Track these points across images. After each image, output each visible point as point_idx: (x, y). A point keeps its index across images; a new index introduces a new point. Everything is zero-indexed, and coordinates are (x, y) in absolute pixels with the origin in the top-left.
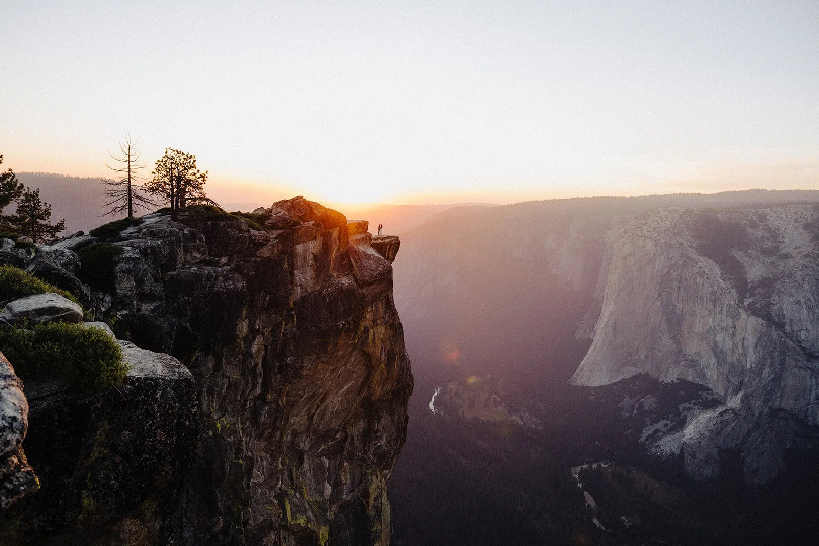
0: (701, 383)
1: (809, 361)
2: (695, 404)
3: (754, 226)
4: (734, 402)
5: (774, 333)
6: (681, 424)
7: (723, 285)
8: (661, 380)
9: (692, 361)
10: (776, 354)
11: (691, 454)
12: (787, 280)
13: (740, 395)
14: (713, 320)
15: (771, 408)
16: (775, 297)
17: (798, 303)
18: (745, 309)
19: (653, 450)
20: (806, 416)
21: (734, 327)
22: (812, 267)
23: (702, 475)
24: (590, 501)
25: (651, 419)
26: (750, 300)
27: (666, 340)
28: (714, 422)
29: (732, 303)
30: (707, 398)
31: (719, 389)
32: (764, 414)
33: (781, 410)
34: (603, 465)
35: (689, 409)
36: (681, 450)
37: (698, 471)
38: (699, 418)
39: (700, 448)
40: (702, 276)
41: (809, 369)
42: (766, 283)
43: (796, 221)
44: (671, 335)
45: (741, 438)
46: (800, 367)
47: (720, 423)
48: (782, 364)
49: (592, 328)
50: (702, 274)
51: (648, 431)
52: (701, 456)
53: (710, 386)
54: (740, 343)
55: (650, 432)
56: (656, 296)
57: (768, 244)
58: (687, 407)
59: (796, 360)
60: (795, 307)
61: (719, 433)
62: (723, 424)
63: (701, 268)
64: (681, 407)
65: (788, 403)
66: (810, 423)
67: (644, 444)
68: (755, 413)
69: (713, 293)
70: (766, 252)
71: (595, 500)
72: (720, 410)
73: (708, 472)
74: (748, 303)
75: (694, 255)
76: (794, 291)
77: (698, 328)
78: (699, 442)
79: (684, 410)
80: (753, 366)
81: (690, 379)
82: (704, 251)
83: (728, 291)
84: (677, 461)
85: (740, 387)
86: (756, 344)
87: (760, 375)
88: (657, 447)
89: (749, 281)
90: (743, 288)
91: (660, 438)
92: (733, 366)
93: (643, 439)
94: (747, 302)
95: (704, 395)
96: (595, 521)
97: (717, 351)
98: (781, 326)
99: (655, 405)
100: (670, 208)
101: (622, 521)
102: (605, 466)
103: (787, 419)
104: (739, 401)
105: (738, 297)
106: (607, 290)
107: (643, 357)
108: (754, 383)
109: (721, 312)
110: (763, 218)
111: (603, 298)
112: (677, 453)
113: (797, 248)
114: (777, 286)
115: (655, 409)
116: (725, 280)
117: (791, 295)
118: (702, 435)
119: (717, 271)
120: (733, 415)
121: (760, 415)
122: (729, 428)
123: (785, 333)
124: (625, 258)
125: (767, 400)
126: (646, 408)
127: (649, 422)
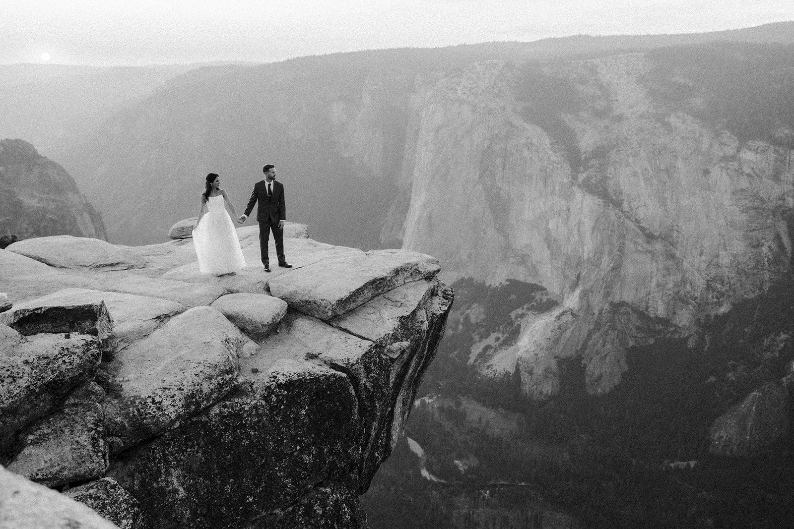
0: (533, 282)
1: (648, 242)
2: (528, 309)
3: (583, 81)
4: (572, 301)
5: (613, 213)
6: (514, 334)
7: (554, 158)
8: (488, 284)
9: (523, 256)
10: (615, 239)
11: (528, 369)
12: (622, 147)
13: (578, 292)
14: (545, 203)
15: (611, 303)
16: (611, 170)
17: (635, 174)
18: (579, 186)
19: (485, 372)
20: (647, 308)
21: (569, 210)
22: (648, 129)
23: (541, 393)
24: (415, 447)
25: (479, 334)
26: (585, 175)
27: (491, 232)
28: (552, 328)
29: (565, 180)
30: (541, 300)
31: (553, 287)
32: (604, 311)
33: (622, 304)
34: (427, 401)
35: (522, 316)
36: (516, 367)
37: (537, 389)
38: (534, 325)
39: (537, 361)
40: (529, 149)
41: (650, 252)
42: (601, 153)
43: (629, 74)
44: (497, 227)
45: (581, 343)
46: (640, 251)
47: (558, 329)
48: (621, 250)
49: (401, 227)
50: (529, 146)
51: (476, 350)
52: (539, 371)
53: (544, 285)
54: (576, 228)
55: (480, 350)
56: (477, 177)
57: (600, 104)
58: (520, 313)
59: (635, 243)
60: (632, 179)
61: (557, 341)
62: (562, 329)
63: (527, 138)
64: (513, 315)
65: (629, 296)
66: (652, 316)
67: (474, 366)
68: (595, 311)
69: (543, 170)
70: (600, 114)
71: (422, 445)
72: (557, 312)
73: (548, 388)
74: (581, 180)
75: (518, 122)
76: (630, 160)
77: (529, 214)
78: (536, 355)
79: (516, 318)
80: (591, 255)
81: (521, 278)
82: (530, 116)
83: (559, 166)
84: (513, 381)
85: (578, 282)
86: (593, 229)
87: (597, 266)
88: (488, 367)
89: (582, 151)
90: (576, 161)
91: (491, 356)
92: (568, 258)
93: (471, 361)
94: (581, 177)
95: (538, 297)
96: (425, 473)
97: (550, 242)
98: (618, 204)
99: (483, 316)
100: (487, 62)
101: (456, 466)
102: (431, 401)
103: (628, 313)
104: (577, 299)
105: (571, 172)
106: (416, 173)
107: (464, 257)
108: (592, 277)
109: (553, 193)
110: (593, 70)
111: (411, 185)
112: (512, 371)
113: (631, 107)
114: (613, 155)
115: (483, 320)
116: (556, 152)
117: (628, 165)
118: (539, 345)
119: (546, 141)
120: (571, 316)
121: (600, 313)
122: (568, 334)
123: (623, 212)
124: (437, 131)
125: (607, 294)
126: (473, 320)
127: (477, 338)
